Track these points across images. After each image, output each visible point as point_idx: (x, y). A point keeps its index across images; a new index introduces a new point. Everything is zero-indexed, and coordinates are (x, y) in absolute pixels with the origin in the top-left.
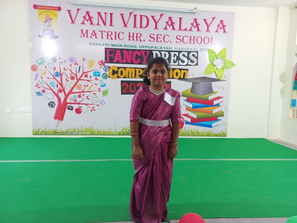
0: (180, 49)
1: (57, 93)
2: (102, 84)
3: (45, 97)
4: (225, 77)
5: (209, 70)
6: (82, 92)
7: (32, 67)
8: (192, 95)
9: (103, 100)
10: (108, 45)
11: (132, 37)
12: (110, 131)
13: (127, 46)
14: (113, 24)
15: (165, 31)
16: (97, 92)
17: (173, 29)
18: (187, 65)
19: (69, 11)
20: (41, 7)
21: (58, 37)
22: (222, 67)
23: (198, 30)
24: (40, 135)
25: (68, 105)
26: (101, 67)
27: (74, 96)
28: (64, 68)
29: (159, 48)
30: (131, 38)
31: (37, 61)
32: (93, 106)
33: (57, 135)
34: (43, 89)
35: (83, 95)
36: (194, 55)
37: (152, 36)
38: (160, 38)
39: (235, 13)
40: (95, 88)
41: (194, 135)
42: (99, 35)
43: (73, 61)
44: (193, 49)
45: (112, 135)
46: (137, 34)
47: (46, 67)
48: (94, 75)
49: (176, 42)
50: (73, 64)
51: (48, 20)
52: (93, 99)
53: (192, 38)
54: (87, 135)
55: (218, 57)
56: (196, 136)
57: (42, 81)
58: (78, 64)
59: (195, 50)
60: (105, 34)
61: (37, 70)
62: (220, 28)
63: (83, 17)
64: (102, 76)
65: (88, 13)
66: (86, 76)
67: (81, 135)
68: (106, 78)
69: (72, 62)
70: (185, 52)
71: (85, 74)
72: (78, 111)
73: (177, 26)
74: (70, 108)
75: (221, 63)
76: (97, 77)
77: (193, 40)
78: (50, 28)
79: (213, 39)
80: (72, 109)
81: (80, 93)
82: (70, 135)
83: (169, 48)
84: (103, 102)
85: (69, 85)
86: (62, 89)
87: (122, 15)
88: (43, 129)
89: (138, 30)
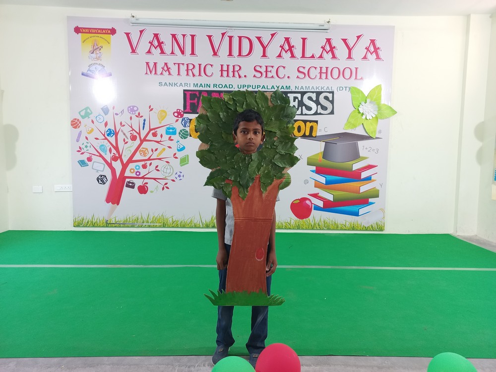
0: (304, 89)
1: (110, 162)
2: (179, 146)
3: (93, 168)
4: (380, 132)
5: (352, 122)
6: (149, 159)
7: (72, 121)
8: (325, 162)
9: (181, 172)
10: (188, 85)
11: (226, 72)
12: (191, 221)
13: (217, 86)
14: (196, 52)
15: (280, 60)
16: (172, 160)
17: (293, 56)
18: (316, 113)
19: (128, 34)
20: (87, 31)
21: (110, 75)
22: (374, 116)
23: (334, 57)
24: (84, 226)
25: (127, 180)
26: (177, 121)
27: (136, 166)
28: (121, 123)
29: (270, 87)
30: (225, 74)
31: (79, 113)
32: (165, 181)
33: (110, 227)
34: (88, 155)
35: (151, 164)
36: (326, 98)
37: (258, 69)
38: (270, 71)
39: (394, 26)
40: (168, 153)
41: (329, 229)
42: (174, 69)
43: (135, 111)
44: (325, 88)
45: (196, 227)
46: (234, 66)
47: (93, 122)
48: (167, 133)
49: (298, 77)
50: (134, 117)
51: (96, 49)
52: (165, 171)
53: (324, 70)
54: (156, 227)
55: (368, 101)
56: (332, 230)
57: (87, 143)
58: (142, 117)
59: (329, 89)
60: (183, 69)
61: (79, 127)
62: (370, 52)
63: (150, 42)
64: (180, 134)
65: (156, 36)
66: (155, 135)
67: (147, 227)
68: (185, 138)
69: (133, 114)
70: (313, 92)
71: (153, 131)
72: (143, 190)
73: (298, 52)
74: (131, 184)
75: (372, 110)
76: (172, 136)
77: (324, 73)
78: (99, 62)
79: (358, 70)
80: (133, 187)
81: (146, 162)
82: (130, 227)
83: (286, 86)
84: (182, 175)
85: (129, 149)
86: (117, 155)
87: (210, 37)
88: (89, 217)
89: (235, 61)
